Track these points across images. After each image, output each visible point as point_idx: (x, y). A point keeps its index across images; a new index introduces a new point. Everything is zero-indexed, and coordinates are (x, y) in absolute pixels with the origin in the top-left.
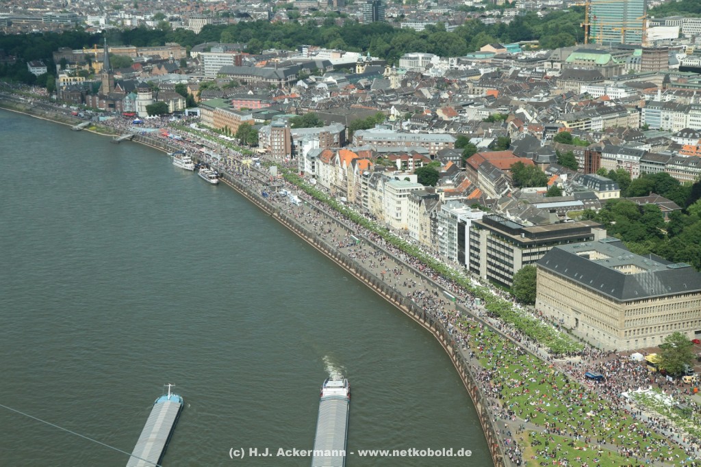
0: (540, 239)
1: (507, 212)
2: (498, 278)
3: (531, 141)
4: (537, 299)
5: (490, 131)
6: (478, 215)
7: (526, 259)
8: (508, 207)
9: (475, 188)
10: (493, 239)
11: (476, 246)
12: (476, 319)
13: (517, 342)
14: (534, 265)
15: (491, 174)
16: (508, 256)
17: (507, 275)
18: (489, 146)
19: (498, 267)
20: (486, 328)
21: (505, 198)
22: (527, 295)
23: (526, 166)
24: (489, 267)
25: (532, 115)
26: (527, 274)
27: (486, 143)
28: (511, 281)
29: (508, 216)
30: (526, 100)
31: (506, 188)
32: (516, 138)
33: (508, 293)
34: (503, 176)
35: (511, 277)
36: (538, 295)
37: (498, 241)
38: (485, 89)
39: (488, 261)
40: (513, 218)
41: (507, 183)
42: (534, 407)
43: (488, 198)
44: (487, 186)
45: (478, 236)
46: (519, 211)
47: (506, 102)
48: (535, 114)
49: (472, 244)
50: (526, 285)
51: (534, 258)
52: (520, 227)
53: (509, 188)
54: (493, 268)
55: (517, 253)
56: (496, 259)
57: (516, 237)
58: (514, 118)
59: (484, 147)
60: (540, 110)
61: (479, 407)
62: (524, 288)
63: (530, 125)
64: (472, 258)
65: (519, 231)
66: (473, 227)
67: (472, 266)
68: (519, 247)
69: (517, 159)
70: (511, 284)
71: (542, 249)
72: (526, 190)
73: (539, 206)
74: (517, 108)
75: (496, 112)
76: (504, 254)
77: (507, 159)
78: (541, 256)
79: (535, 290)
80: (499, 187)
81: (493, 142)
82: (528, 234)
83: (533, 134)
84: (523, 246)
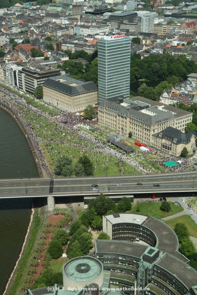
0: (42, 76)
1: (31, 67)
2: (29, 90)
3: (37, 40)
4: (43, 97)
5: (22, 37)
6: (20, 68)
7: (39, 83)
8: (31, 65)
9: (18, 58)
10: (27, 77)
11: (21, 79)
12: (23, 105)
13: (38, 112)
14: (42, 85)
15: (24, 53)
16: (32, 82)
17: (32, 89)
18: (22, 42)
19: (29, 86)
20: (26, 108)
21: (29, 61)
22: (40, 96)
23: (36, 49)
24: (26, 86)
25: (36, 30)
26: (39, 88)
27: (20, 41)
28: (34, 91)
29: (31, 68)
30: (34, 25)
31: (29, 57)
32: (32, 39)
33: (33, 95)
34: (28, 53)
35: (34, 90)
36: (44, 95)
37: (28, 77)
38: (19, 21)
39: (25, 85)
40: (33, 69)
41: (29, 56)
42: (45, 134)
43: (23, 62)
44: (22, 57)
45: (21, 76)
46: (35, 66)
47: (27, 26)
48: (38, 30)
49: (19, 79)
50: (39, 92)
51: (42, 82)
52: (35, 72)
53: (30, 58)
54: (27, 87)
55: (35, 81)
56: (28, 84)
57: (34, 75)
58: (30, 32)
59: (20, 43)
60: (39, 28)
61: (26, 135)
62: (39, 93)
63: (36, 34)
64: (20, 84)
65: (35, 73)
66: (19, 72)
67: (20, 86)
68: (36, 79)
69: (32, 47)
70: (34, 92)
71: (44, 79)
72: (37, 58)
73: (42, 64)
74: (31, 28)
75: (23, 29)
76: (31, 82)
77: (29, 47)
78: (44, 82)
79: (43, 94)
80: (27, 57)
81: (23, 41)
82: (39, 74)
83: (37, 37)
84: (37, 78)
